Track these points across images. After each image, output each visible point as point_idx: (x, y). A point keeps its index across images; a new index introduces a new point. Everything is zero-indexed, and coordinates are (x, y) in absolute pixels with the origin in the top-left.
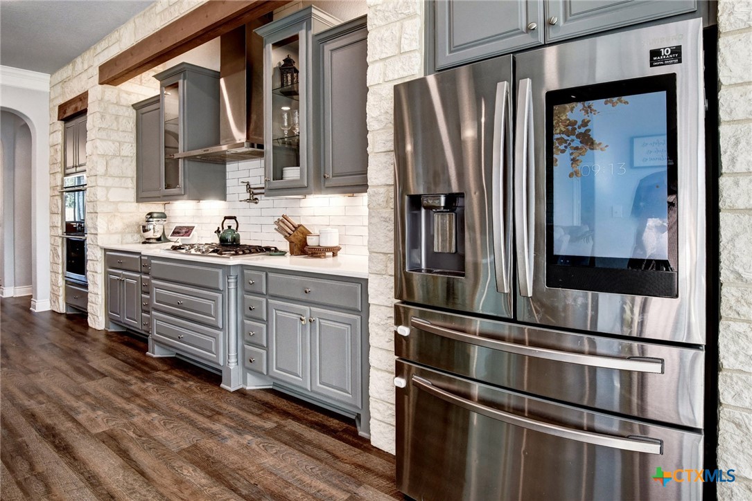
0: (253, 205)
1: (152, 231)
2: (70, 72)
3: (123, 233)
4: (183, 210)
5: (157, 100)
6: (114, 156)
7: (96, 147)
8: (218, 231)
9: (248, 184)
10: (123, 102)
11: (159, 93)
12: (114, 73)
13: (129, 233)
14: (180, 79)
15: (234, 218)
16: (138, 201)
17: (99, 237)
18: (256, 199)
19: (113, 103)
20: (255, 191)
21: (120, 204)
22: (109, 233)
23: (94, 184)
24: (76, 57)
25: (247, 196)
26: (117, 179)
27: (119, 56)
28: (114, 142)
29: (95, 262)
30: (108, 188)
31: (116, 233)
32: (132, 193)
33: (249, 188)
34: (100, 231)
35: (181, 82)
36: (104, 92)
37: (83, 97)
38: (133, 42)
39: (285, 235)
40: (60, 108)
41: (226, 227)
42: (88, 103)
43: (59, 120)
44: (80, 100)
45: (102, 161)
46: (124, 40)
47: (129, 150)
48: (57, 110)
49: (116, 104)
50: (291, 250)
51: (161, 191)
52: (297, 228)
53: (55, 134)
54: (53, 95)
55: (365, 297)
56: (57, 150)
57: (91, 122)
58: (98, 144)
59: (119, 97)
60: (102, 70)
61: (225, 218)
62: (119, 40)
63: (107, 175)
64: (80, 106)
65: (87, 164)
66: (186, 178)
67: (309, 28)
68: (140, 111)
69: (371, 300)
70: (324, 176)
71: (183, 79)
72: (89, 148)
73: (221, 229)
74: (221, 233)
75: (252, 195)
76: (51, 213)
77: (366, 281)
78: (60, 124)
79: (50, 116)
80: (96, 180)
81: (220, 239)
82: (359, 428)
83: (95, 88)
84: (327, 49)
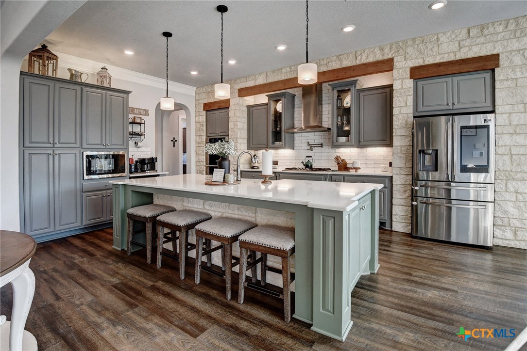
0: (311, 151)
5: (267, 104)
6: (242, 129)
7: (237, 125)
8: (303, 162)
9: (308, 143)
10: (244, 105)
11: (267, 102)
12: (244, 92)
13: (246, 163)
14: (281, 98)
15: (311, 157)
16: (248, 149)
19: (241, 105)
20: (313, 146)
25: (309, 147)
26: (243, 139)
28: (242, 123)
30: (240, 143)
33: (309, 144)
35: (281, 100)
36: (239, 100)
37: (227, 101)
38: (265, 82)
39: (338, 163)
40: (205, 105)
41: (307, 161)
42: (230, 105)
43: (204, 110)
44: (223, 103)
45: (239, 131)
46: (258, 80)
47: (246, 127)
48: (202, 105)
49: (243, 106)
50: (340, 169)
51: (267, 145)
52: (343, 160)
53: (201, 117)
54: (198, 98)
55: (389, 182)
56: (203, 125)
57: (233, 114)
58: (238, 124)
59: (243, 102)
60: (240, 90)
61: (307, 157)
62: (255, 79)
63: (240, 138)
64: (223, 105)
65: (230, 132)
66: (285, 140)
67: (355, 87)
68: (251, 109)
69: (393, 183)
70: (359, 141)
71: (285, 98)
72: (231, 125)
73: (304, 162)
74: (304, 163)
75: (311, 147)
76: (196, 155)
77: (392, 177)
78: (204, 112)
79: (196, 108)
80: (237, 140)
81: (304, 166)
82: (384, 228)
83: (236, 98)
84: (362, 94)
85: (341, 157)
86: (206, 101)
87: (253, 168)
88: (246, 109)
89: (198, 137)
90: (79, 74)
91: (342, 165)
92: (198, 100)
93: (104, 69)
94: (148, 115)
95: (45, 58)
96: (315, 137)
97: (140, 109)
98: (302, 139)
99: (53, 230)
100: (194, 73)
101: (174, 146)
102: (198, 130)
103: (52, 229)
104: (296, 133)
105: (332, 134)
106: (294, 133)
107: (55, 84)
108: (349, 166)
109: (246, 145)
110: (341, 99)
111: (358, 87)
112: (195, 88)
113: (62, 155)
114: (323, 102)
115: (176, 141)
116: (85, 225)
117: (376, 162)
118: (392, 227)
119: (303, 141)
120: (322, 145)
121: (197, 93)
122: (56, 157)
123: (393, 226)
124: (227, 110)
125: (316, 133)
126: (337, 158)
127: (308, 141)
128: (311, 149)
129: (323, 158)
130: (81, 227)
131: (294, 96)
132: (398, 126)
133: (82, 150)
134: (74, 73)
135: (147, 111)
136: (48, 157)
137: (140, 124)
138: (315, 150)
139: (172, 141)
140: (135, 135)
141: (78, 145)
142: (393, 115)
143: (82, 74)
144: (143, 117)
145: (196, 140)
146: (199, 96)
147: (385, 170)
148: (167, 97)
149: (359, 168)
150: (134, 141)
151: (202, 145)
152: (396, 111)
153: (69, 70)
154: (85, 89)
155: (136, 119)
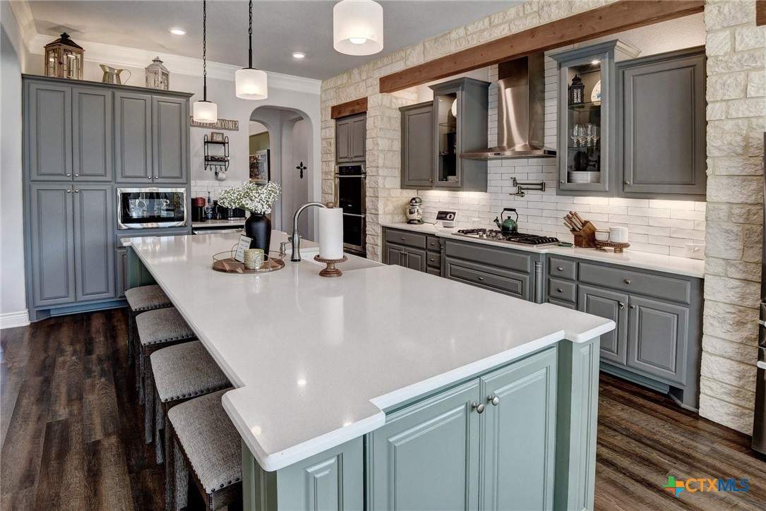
0: (519, 198)
1: (416, 213)
2: (345, 81)
3: (392, 214)
4: (438, 198)
5: (430, 104)
6: (389, 151)
7: (378, 144)
8: (497, 220)
9: (514, 180)
10: (394, 106)
11: (432, 100)
12: (390, 84)
13: (396, 214)
14: (459, 90)
15: (514, 210)
16: (402, 187)
17: (380, 217)
18: (523, 193)
19: (387, 108)
20: (523, 186)
21: (392, 191)
22: (385, 213)
23: (374, 174)
24: (353, 69)
25: (515, 190)
26: (390, 170)
27: (404, 71)
28: (388, 139)
29: (375, 237)
30: (385, 177)
31: (389, 214)
32: (398, 181)
33: (515, 183)
34: (380, 212)
35: (459, 93)
36: (382, 98)
37: (363, 102)
38: (422, 62)
39: (573, 230)
40: (334, 109)
41: (505, 218)
42: (367, 107)
43: (332, 118)
44: (358, 104)
45: (381, 156)
46: (411, 59)
47: (397, 146)
48: (330, 110)
49: (390, 108)
50: (578, 243)
51: (432, 181)
52: (585, 223)
53: (327, 130)
54: (324, 98)
55: (696, 292)
56: (330, 143)
57: (372, 123)
58: (380, 141)
59: (391, 102)
60: (383, 81)
61: (505, 209)
62: (406, 59)
63: (384, 167)
64: (357, 109)
65: (367, 157)
66: (462, 173)
67: (612, 57)
68: (406, 113)
69: (706, 297)
70: (624, 183)
71: (462, 90)
72: (369, 144)
73: (499, 218)
74: (500, 222)
75: (520, 189)
76: (323, 193)
77: (702, 280)
78: (333, 122)
79: (322, 114)
80: (377, 171)
81: (499, 227)
82: (678, 402)
83: (376, 96)
84: (629, 74)
85: (580, 215)
86: (335, 103)
87: (410, 222)
88: (398, 114)
89: (324, 163)
90: (116, 71)
91: (582, 233)
92: (325, 101)
93: (157, 61)
94: (238, 130)
95: (62, 52)
96: (529, 170)
97: (223, 120)
98: (500, 171)
99: (73, 300)
100: (299, 56)
101: (302, 176)
102: (325, 153)
103: (71, 299)
104: (491, 159)
105: (557, 164)
106: (486, 160)
107: (73, 89)
108: (600, 237)
109: (398, 180)
110: (582, 87)
111: (619, 56)
112: (319, 83)
113: (84, 193)
114: (547, 95)
115: (305, 168)
116: (120, 297)
117: (672, 236)
118: (697, 406)
119: (505, 176)
120: (542, 187)
121: (324, 91)
122: (77, 196)
123: (700, 405)
124: (361, 118)
125: (530, 160)
126: (571, 218)
127: (513, 176)
128: (522, 194)
129: (545, 213)
130: (115, 300)
131: (486, 85)
132: (719, 148)
133: (116, 185)
134: (108, 71)
135: (235, 123)
136: (65, 196)
137: (223, 143)
138: (531, 196)
139: (298, 168)
140: (212, 160)
141: (109, 178)
142: (706, 123)
143: (121, 70)
144: (226, 133)
145: (322, 169)
146: (326, 95)
147: (695, 255)
148: (205, 100)
149: (626, 245)
150: (214, 171)
151: (329, 177)
152: (713, 112)
153: (102, 66)
154: (119, 94)
155: (215, 135)
